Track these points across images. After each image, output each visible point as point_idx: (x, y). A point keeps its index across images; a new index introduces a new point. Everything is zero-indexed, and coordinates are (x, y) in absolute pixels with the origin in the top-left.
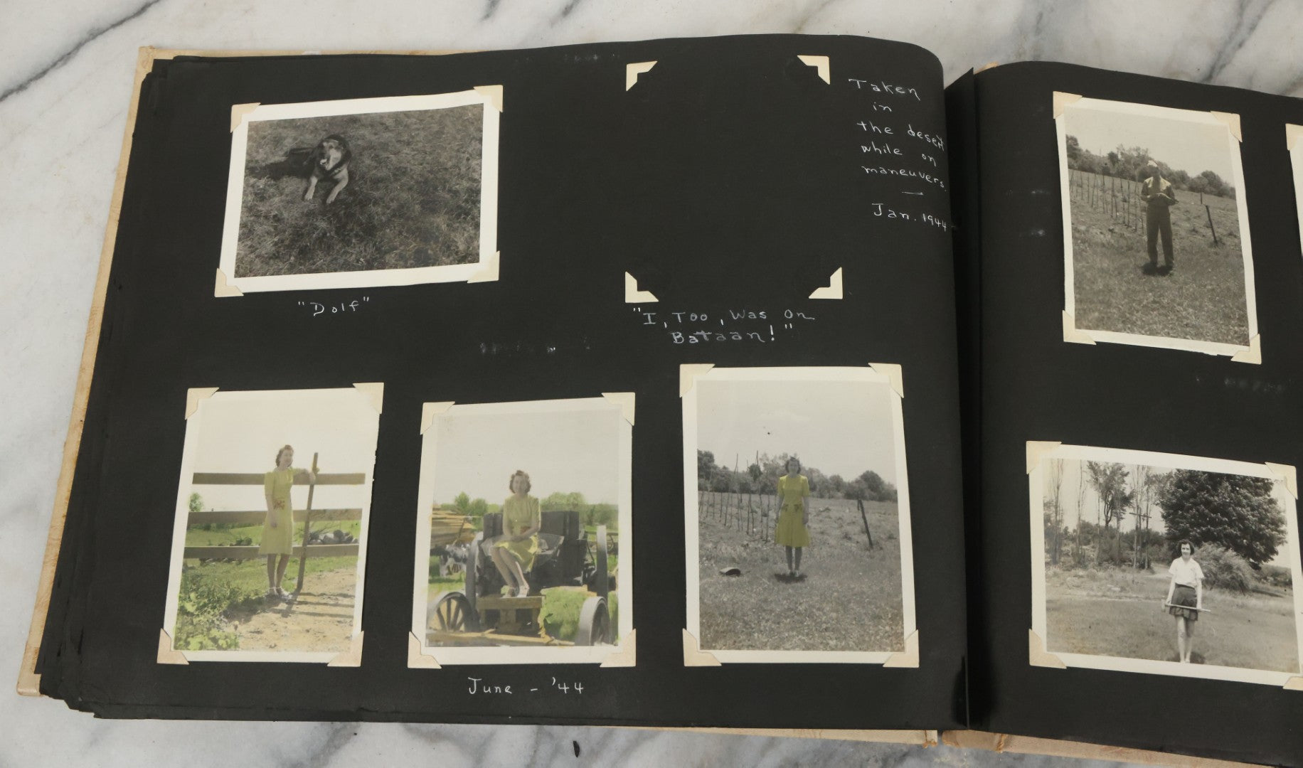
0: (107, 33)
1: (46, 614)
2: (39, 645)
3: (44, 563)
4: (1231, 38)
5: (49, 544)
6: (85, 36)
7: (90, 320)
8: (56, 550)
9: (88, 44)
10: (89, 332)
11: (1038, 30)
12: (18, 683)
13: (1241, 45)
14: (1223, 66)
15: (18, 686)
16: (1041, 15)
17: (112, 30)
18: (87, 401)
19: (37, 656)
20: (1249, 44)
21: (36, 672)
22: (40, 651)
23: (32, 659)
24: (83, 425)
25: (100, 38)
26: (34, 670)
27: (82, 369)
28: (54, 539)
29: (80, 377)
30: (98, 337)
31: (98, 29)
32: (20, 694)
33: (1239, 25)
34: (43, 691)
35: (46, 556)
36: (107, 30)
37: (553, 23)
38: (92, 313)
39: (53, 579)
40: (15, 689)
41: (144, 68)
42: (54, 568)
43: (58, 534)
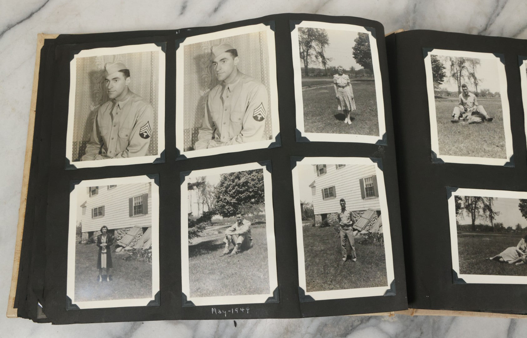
0: (15, 27)
1: (17, 283)
2: (14, 296)
3: (14, 261)
4: (494, 11)
5: (15, 253)
6: (6, 28)
7: (26, 155)
8: (19, 255)
9: (7, 32)
10: (26, 160)
11: (415, 12)
12: (7, 313)
13: (498, 15)
14: (491, 24)
15: (7, 315)
16: (415, 5)
17: (17, 26)
18: (27, 190)
19: (14, 301)
20: (501, 14)
21: (14, 307)
22: (15, 299)
23: (12, 302)
24: (26, 201)
25: (12, 29)
26: (13, 307)
27: (24, 177)
28: (17, 251)
29: (23, 180)
30: (30, 162)
31: (11, 25)
32: (8, 317)
33: (497, 6)
34: (19, 315)
35: (15, 258)
36: (15, 25)
37: (210, 16)
38: (27, 152)
39: (18, 268)
40: (6, 315)
41: (41, 43)
42: (19, 263)
43: (19, 248)
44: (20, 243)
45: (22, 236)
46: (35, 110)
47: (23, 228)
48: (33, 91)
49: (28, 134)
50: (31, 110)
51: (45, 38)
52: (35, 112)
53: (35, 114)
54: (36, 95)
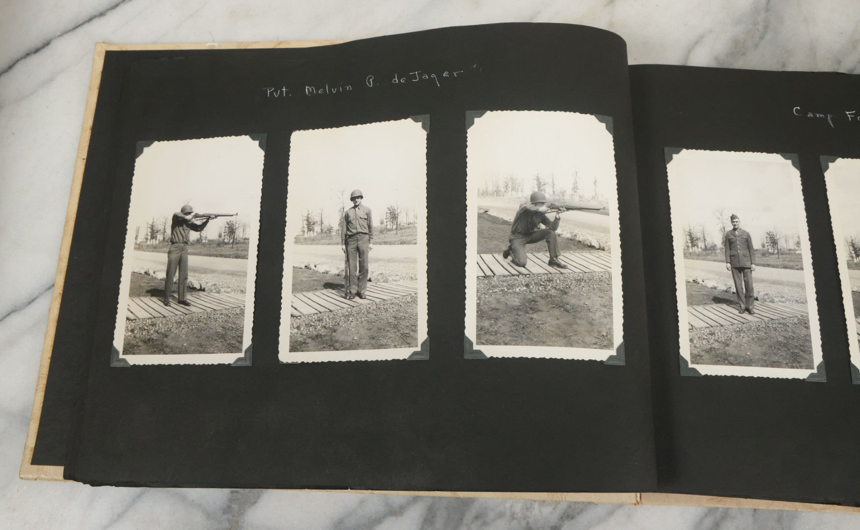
1: (38, 425)
2: (33, 445)
3: (36, 390)
5: (39, 378)
7: (65, 226)
8: (44, 382)
12: (20, 471)
15: (20, 474)
18: (64, 280)
19: (32, 453)
22: (35, 449)
23: (29, 455)
24: (61, 296)
26: (30, 463)
27: (60, 259)
28: (43, 374)
29: (59, 264)
30: (71, 237)
32: (22, 478)
35: (37, 386)
38: (67, 222)
39: (42, 401)
40: (18, 475)
41: (99, 56)
43: (45, 371)
44: (47, 363)
45: (51, 352)
46: (85, 156)
47: (53, 340)
48: (83, 128)
49: (71, 194)
50: (78, 157)
51: (107, 50)
52: (85, 161)
53: (85, 164)
54: (88, 134)
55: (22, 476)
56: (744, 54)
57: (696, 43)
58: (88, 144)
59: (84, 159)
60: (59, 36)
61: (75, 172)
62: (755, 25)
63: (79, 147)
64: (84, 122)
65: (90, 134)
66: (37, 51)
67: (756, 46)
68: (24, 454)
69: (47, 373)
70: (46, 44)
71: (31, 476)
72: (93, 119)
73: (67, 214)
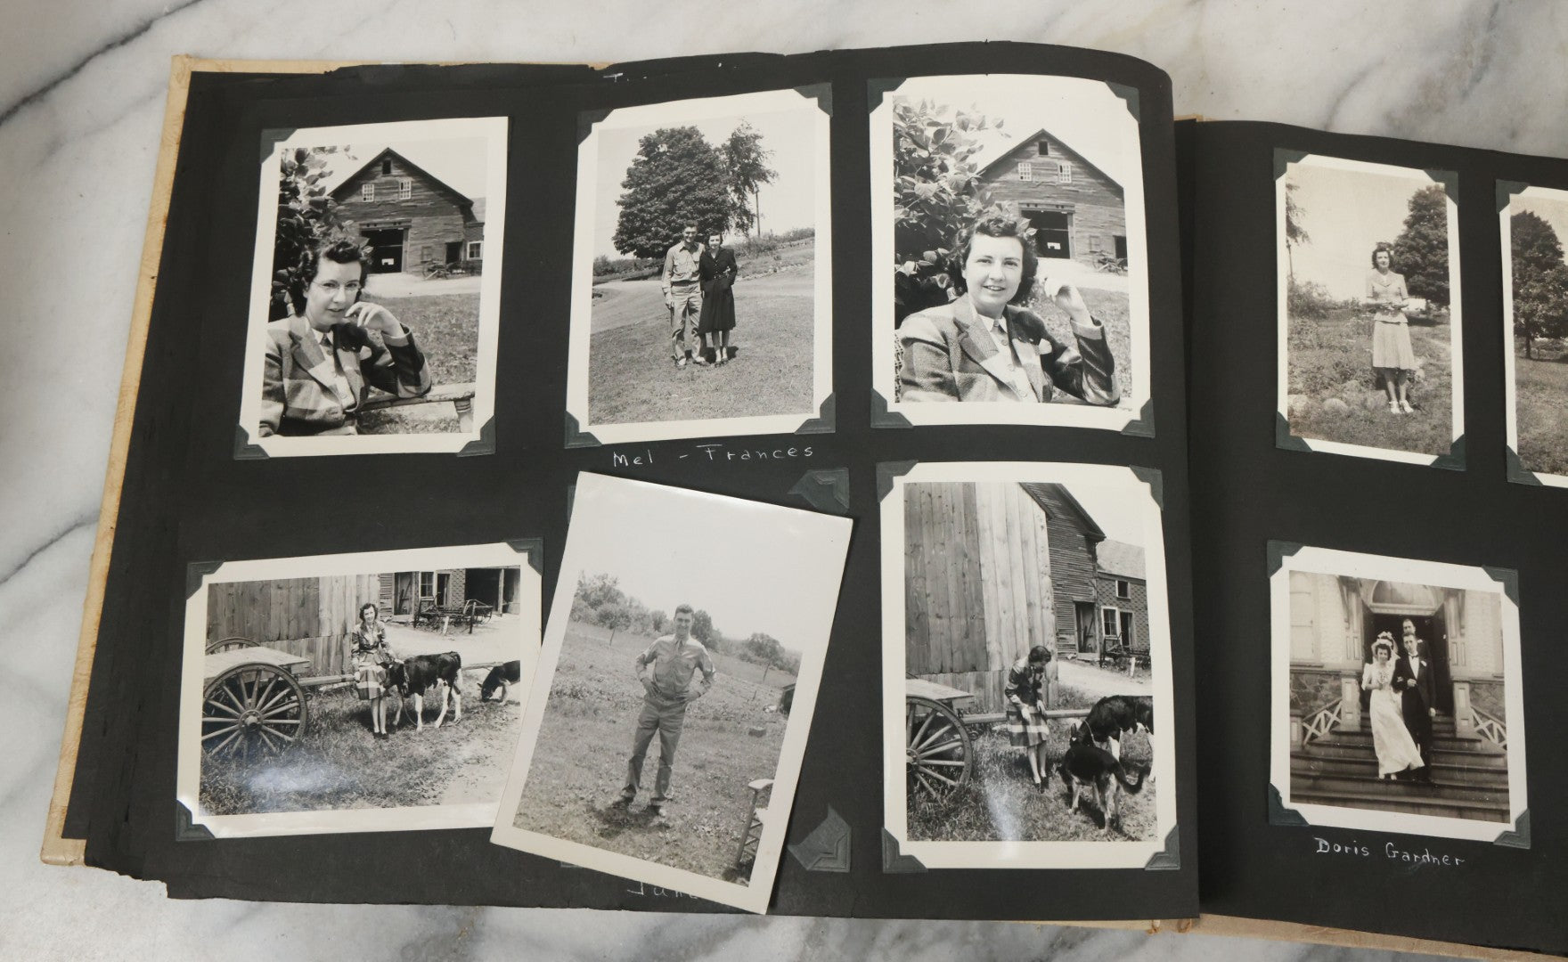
1: (74, 766)
2: (65, 803)
3: (70, 703)
5: (75, 681)
7: (120, 402)
8: (84, 688)
10: (118, 417)
12: (43, 849)
15: (41, 854)
18: (118, 503)
19: (64, 817)
21: (69, 832)
22: (68, 811)
23: (58, 822)
24: (113, 534)
26: (61, 833)
27: (111, 464)
28: (81, 674)
29: (108, 473)
30: (131, 424)
32: (46, 862)
35: (72, 695)
38: (122, 394)
39: (81, 723)
40: (38, 854)
41: (179, 82)
42: (82, 710)
43: (86, 668)
44: (89, 653)
45: (96, 634)
46: (155, 273)
47: (100, 612)
48: (150, 219)
49: (130, 343)
50: (140, 275)
51: (194, 70)
52: (155, 281)
53: (154, 286)
54: (159, 231)
55: (47, 858)
56: (1440, 110)
57: (1353, 85)
58: (160, 249)
59: (153, 278)
60: (168, 14)
61: (136, 301)
62: (1466, 54)
63: (143, 254)
64: (151, 207)
65: (164, 229)
66: (126, 40)
67: (1465, 94)
68: (49, 818)
69: (90, 672)
70: (144, 28)
71: (61, 858)
72: (169, 202)
73: (123, 381)
